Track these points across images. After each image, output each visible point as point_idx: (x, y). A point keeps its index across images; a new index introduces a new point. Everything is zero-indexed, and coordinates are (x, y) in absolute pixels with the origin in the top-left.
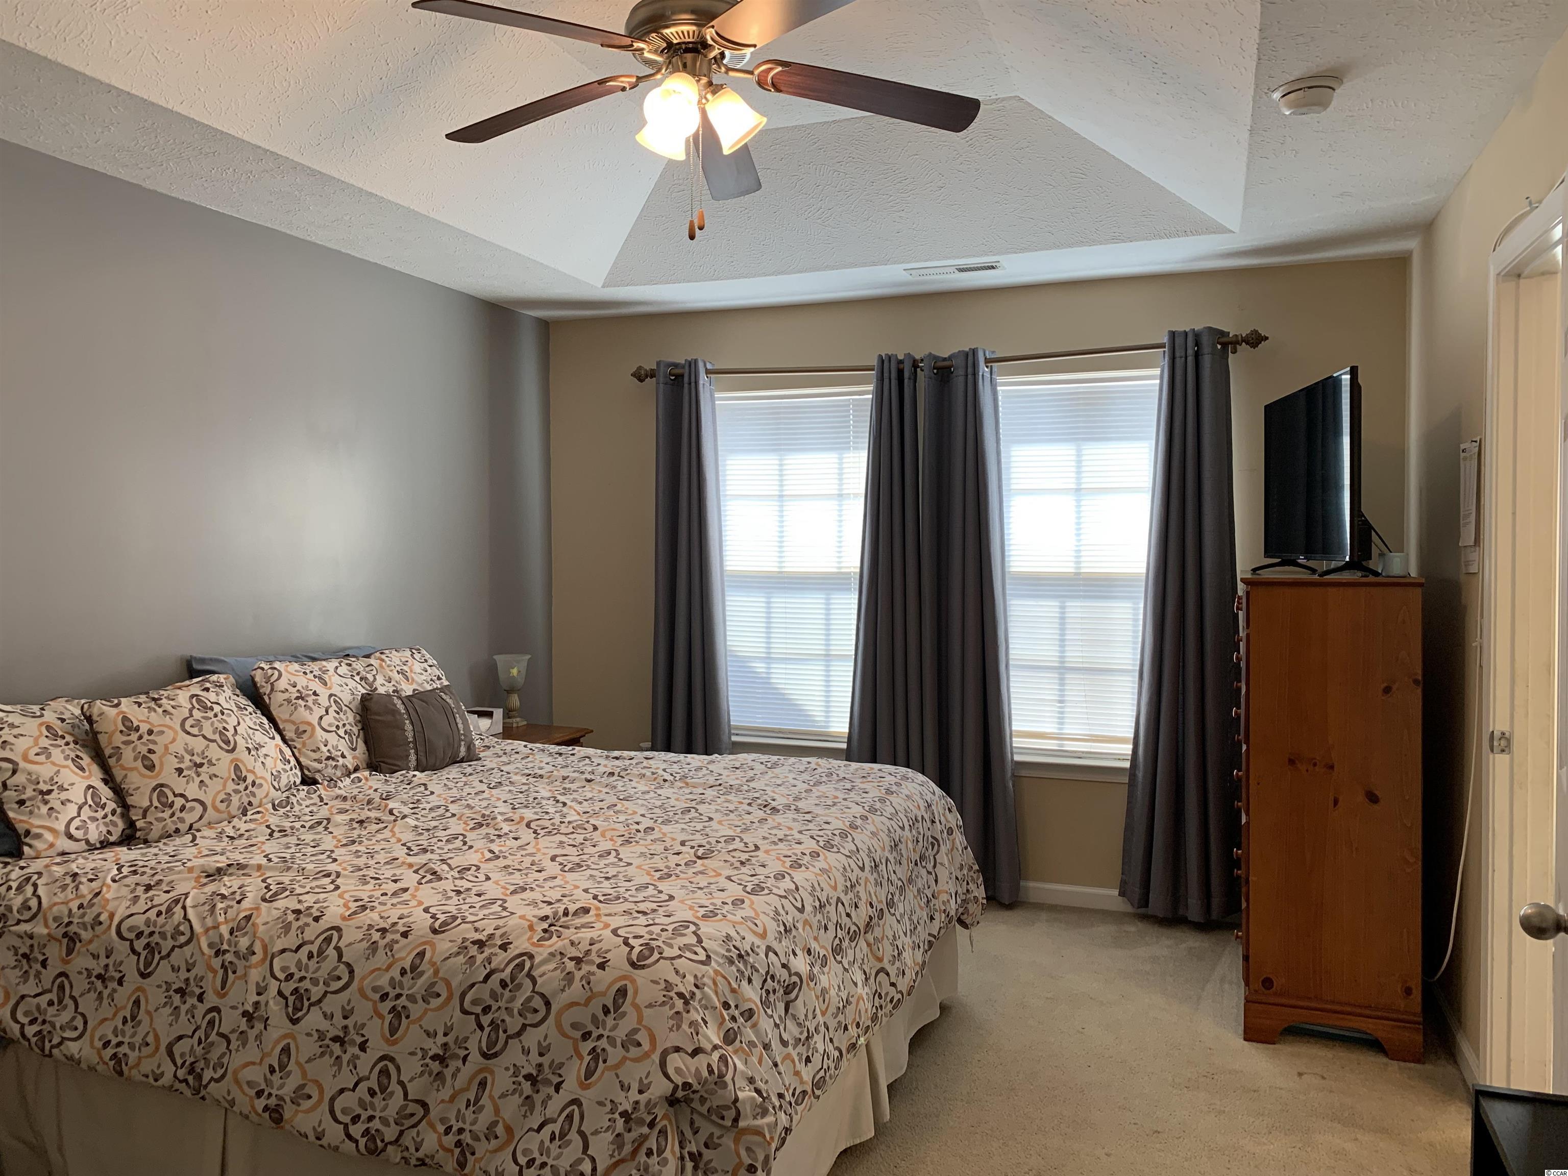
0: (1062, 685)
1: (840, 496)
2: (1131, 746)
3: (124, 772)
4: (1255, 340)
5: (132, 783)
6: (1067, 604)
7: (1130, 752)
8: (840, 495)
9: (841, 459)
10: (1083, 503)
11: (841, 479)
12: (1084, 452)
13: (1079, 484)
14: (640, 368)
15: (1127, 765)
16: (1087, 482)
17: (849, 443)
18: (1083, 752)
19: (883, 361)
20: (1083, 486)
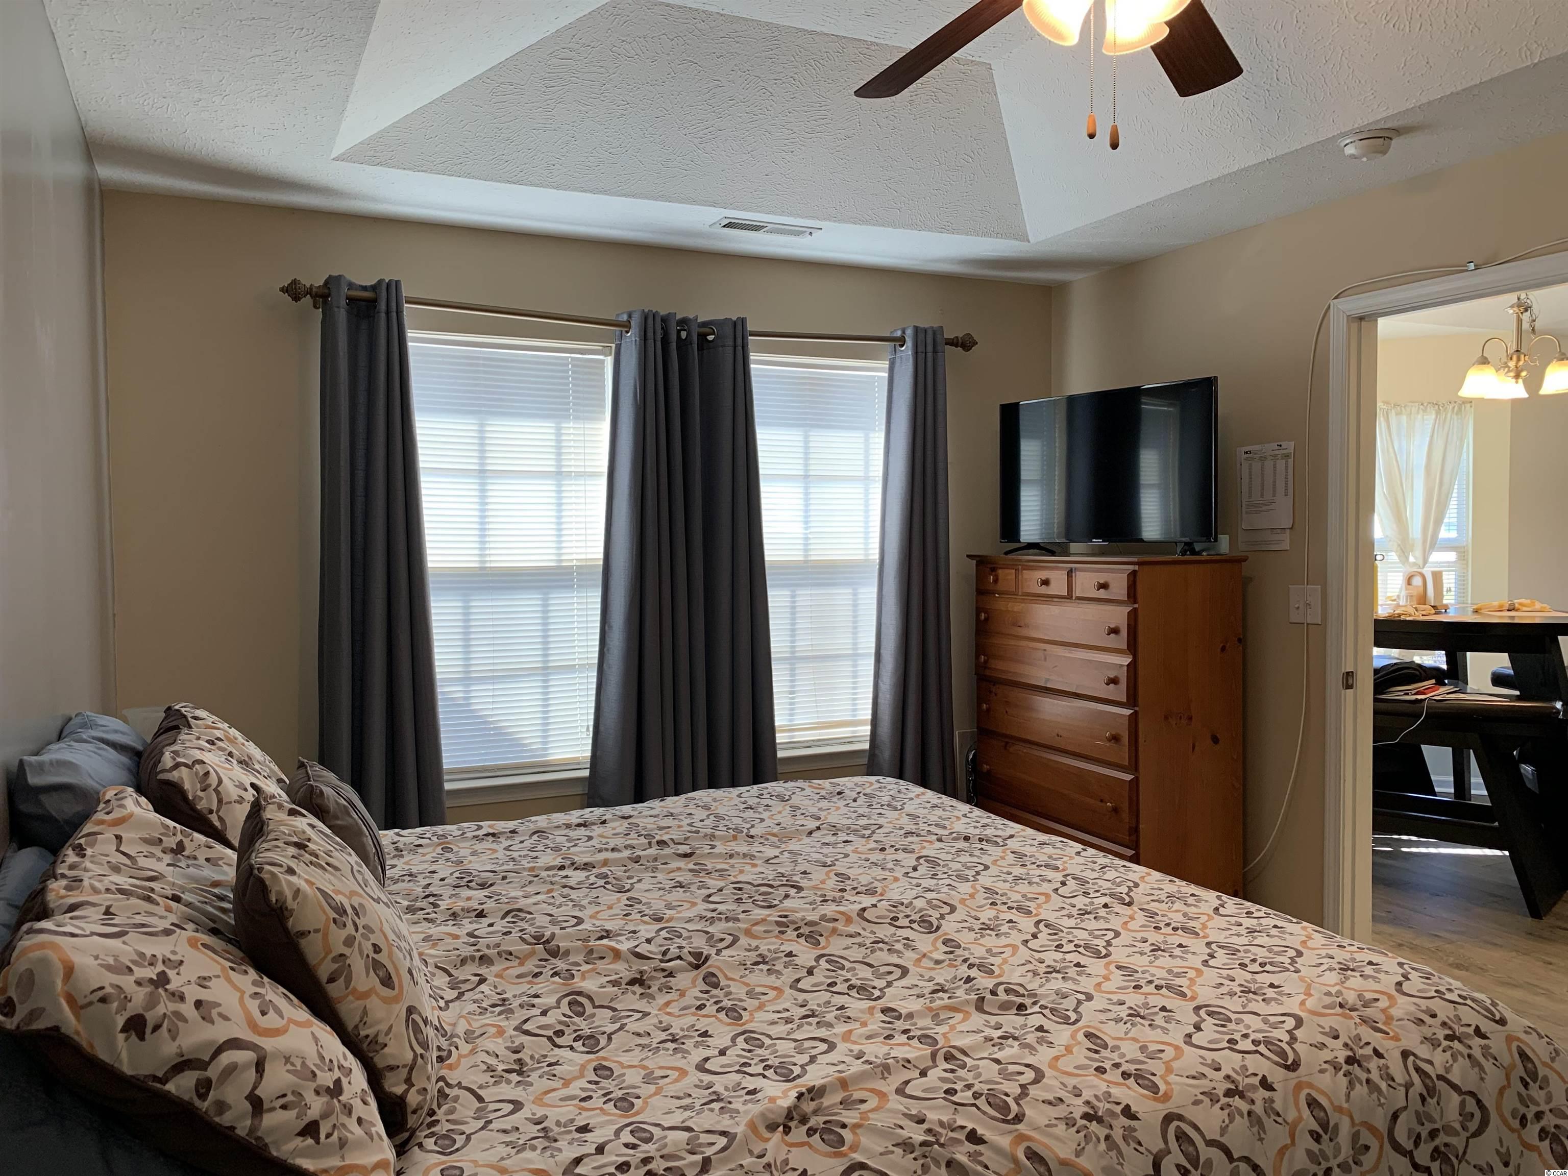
0: (792, 675)
1: (559, 475)
2: (869, 728)
3: (361, 1002)
4: (966, 344)
5: (378, 1022)
6: (798, 592)
7: (869, 733)
8: (559, 473)
9: (559, 429)
10: (811, 490)
11: (559, 454)
12: (811, 439)
13: (806, 470)
14: (294, 282)
15: (867, 746)
16: (815, 470)
17: (568, 410)
18: (813, 741)
19: (646, 318)
20: (811, 473)
